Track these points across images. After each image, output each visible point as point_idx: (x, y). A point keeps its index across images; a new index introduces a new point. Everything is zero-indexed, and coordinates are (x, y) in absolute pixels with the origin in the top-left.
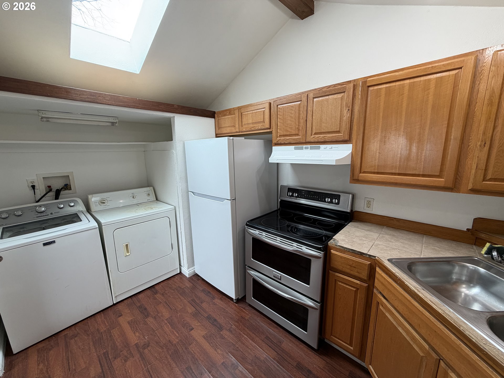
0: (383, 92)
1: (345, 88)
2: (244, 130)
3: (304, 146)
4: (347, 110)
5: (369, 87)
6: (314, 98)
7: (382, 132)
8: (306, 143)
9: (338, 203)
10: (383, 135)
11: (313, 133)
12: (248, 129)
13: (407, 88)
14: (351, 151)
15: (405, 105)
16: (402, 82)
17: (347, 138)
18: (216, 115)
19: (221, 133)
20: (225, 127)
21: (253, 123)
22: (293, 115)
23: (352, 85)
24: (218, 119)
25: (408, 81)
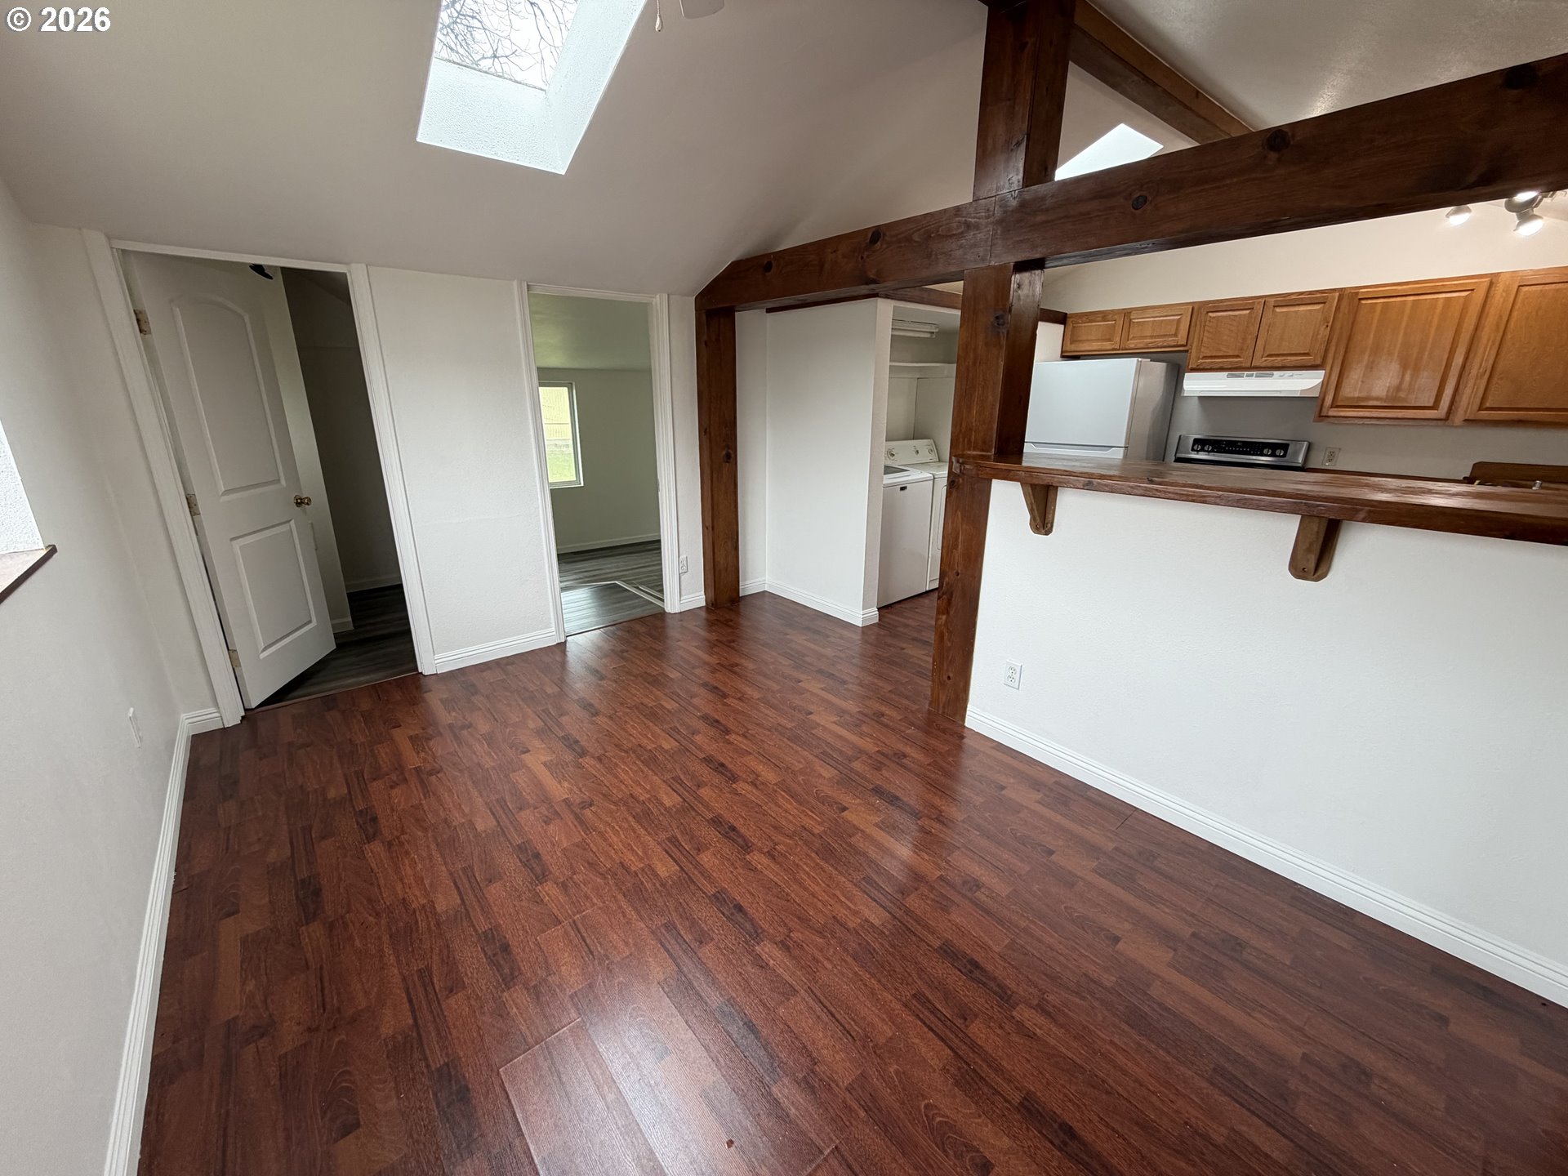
0: (1379, 309)
1: (1326, 298)
2: (1132, 346)
3: (1246, 373)
4: (1324, 327)
5: (1360, 299)
6: (1274, 306)
7: (1370, 356)
8: (1251, 368)
9: (1284, 456)
10: (1371, 360)
11: (1266, 355)
12: (1142, 345)
13: (1409, 305)
14: (1321, 380)
15: (1404, 325)
16: (1404, 299)
17: (1318, 362)
18: (1069, 321)
19: (1078, 349)
20: (1088, 340)
21: (1152, 337)
22: (1233, 329)
23: (1337, 294)
24: (1074, 327)
25: (1412, 298)
